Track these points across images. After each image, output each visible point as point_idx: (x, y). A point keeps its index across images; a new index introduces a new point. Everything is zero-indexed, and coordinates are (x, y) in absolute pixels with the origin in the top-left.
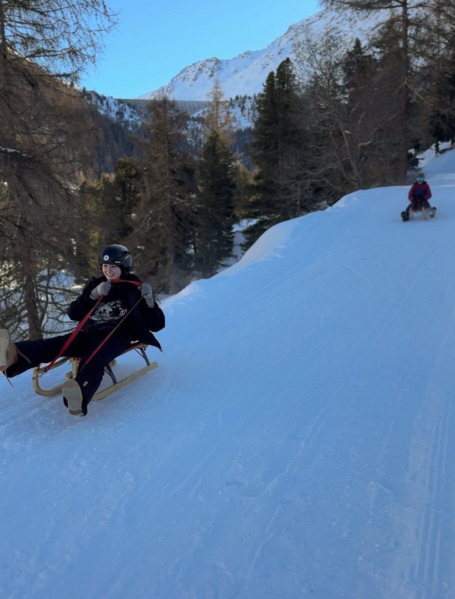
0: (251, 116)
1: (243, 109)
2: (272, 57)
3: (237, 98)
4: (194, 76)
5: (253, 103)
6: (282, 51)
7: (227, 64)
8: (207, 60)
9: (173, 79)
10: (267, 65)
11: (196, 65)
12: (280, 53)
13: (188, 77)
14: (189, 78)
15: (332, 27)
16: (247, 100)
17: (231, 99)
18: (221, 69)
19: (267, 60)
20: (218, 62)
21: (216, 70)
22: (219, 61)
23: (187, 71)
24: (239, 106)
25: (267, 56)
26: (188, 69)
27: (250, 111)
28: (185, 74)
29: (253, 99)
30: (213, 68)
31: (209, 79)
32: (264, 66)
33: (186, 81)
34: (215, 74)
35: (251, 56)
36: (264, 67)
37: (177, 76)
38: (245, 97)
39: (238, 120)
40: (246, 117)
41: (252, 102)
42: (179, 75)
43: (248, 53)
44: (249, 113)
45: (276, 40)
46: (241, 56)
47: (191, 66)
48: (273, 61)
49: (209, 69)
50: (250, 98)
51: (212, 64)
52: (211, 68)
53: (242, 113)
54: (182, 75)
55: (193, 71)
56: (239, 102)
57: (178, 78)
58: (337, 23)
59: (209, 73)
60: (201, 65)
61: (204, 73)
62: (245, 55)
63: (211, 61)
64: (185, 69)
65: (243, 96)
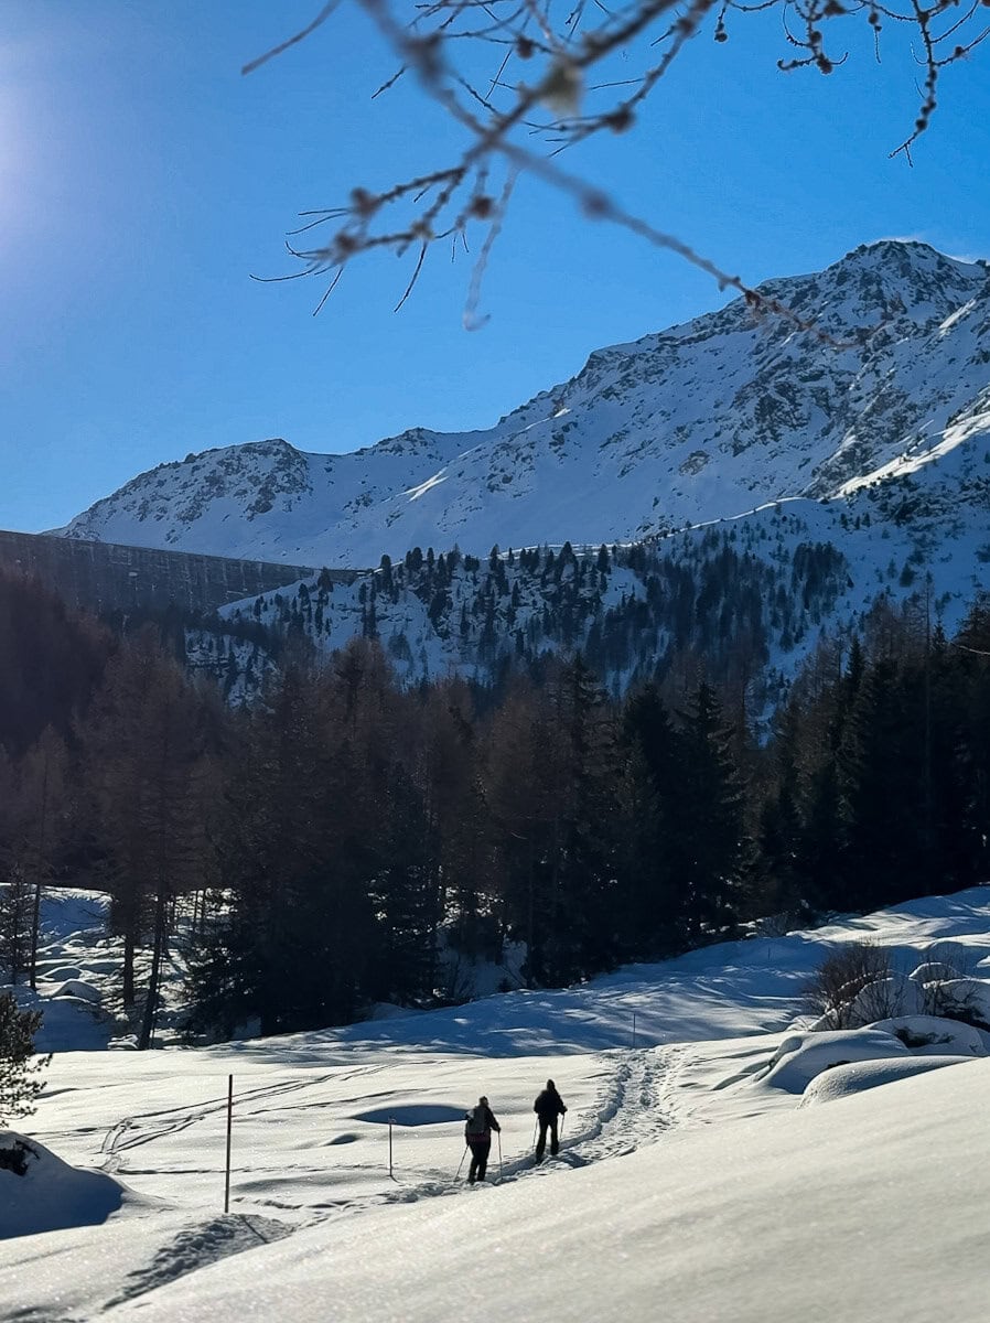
0: (474, 637)
1: (438, 607)
2: (525, 452)
3: (414, 558)
4: (188, 504)
5: (488, 584)
6: (566, 435)
7: (329, 470)
8: (248, 449)
9: (96, 505)
10: (507, 480)
11: (198, 462)
12: (559, 441)
13: (161, 503)
14: (164, 510)
15: (783, 358)
16: (459, 572)
17: (386, 560)
18: (304, 488)
19: (504, 460)
20: (290, 457)
21: (283, 489)
22: (296, 453)
23: (161, 484)
24: (422, 593)
25: (505, 447)
26: (161, 476)
27: (470, 618)
28: (148, 491)
29: (485, 568)
30: (272, 479)
31: (251, 518)
32: (494, 482)
33: (151, 517)
34: (279, 502)
35: (430, 450)
36: (492, 488)
37: (115, 497)
38: (454, 556)
39: (415, 649)
40: (454, 640)
41: (482, 580)
42: (124, 492)
43: (417, 437)
44: (465, 626)
45: (532, 401)
46: (389, 446)
47: (176, 465)
48: (532, 468)
49: (255, 480)
50: (472, 564)
51: (267, 465)
52: (263, 478)
53: (436, 625)
54: (138, 496)
55: (185, 486)
56: (423, 577)
57: (119, 504)
58: (804, 345)
59: (253, 497)
60: (221, 463)
61: (229, 497)
62: (407, 445)
63: (265, 453)
64: (154, 473)
65: (441, 552)
